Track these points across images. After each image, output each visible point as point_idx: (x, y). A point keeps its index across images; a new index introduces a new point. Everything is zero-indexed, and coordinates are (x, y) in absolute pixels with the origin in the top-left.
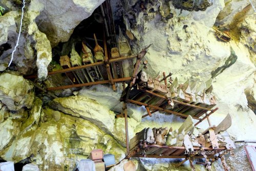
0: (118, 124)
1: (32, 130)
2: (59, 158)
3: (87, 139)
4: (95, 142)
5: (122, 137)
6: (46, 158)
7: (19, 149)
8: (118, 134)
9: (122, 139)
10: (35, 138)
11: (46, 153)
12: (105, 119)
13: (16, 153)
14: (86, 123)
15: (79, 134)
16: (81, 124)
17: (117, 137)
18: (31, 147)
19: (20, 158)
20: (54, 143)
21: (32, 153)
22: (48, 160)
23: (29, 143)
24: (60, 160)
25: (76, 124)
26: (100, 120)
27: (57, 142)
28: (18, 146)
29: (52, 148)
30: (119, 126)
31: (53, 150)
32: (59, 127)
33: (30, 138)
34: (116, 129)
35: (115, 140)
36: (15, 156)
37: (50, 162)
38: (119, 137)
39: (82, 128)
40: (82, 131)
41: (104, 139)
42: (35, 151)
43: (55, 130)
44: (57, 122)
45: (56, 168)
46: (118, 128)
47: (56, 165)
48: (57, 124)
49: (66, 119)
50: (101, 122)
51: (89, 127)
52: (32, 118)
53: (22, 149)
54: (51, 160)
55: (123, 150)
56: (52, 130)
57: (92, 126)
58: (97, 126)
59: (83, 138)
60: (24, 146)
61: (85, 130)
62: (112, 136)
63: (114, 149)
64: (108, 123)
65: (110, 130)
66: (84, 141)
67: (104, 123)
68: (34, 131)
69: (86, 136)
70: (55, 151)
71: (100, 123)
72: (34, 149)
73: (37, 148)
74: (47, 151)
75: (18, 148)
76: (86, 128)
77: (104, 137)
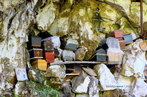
0: (132, 8)
1: (67, 11)
2: (90, 35)
3: (108, 20)
4: (113, 23)
5: (136, 20)
6: (81, 35)
7: (61, 26)
8: (132, 17)
9: (135, 21)
10: (72, 19)
11: (81, 31)
12: (125, 4)
13: (58, 29)
14: (108, 7)
15: (102, 16)
16: (103, 7)
17: (132, 20)
18: (70, 26)
19: (63, 34)
20: (86, 23)
21: (71, 30)
22: (83, 36)
23: (67, 22)
24: (92, 37)
25: (99, 8)
26: (121, 5)
27: (88, 22)
28: (59, 24)
29: (85, 27)
30: (133, 10)
31: (86, 29)
32: (86, 10)
33: (68, 18)
34: (131, 13)
35: (129, 21)
36: (58, 32)
37: (85, 38)
38: (133, 20)
39: (105, 11)
40: (105, 14)
41: (120, 21)
42: (74, 29)
43: (84, 12)
44: (84, 5)
45: (90, 42)
46: (132, 11)
47: (89, 40)
48: (85, 7)
49: (91, 3)
50: (122, 7)
51: (110, 10)
52: (68, 2)
53: (63, 27)
54: (86, 37)
55: (133, 30)
56: (82, 12)
57: (112, 10)
58: (116, 10)
59: (105, 20)
60: (64, 25)
61: (107, 13)
62: (127, 18)
63: (126, 28)
64: (126, 8)
65: (127, 14)
66: (105, 21)
67: (124, 8)
68: (69, 13)
69: (108, 18)
70: (87, 29)
71: (120, 8)
72: (73, 27)
73: (75, 27)
74: (82, 29)
75: (59, 26)
76: (108, 11)
77: (121, 19)
